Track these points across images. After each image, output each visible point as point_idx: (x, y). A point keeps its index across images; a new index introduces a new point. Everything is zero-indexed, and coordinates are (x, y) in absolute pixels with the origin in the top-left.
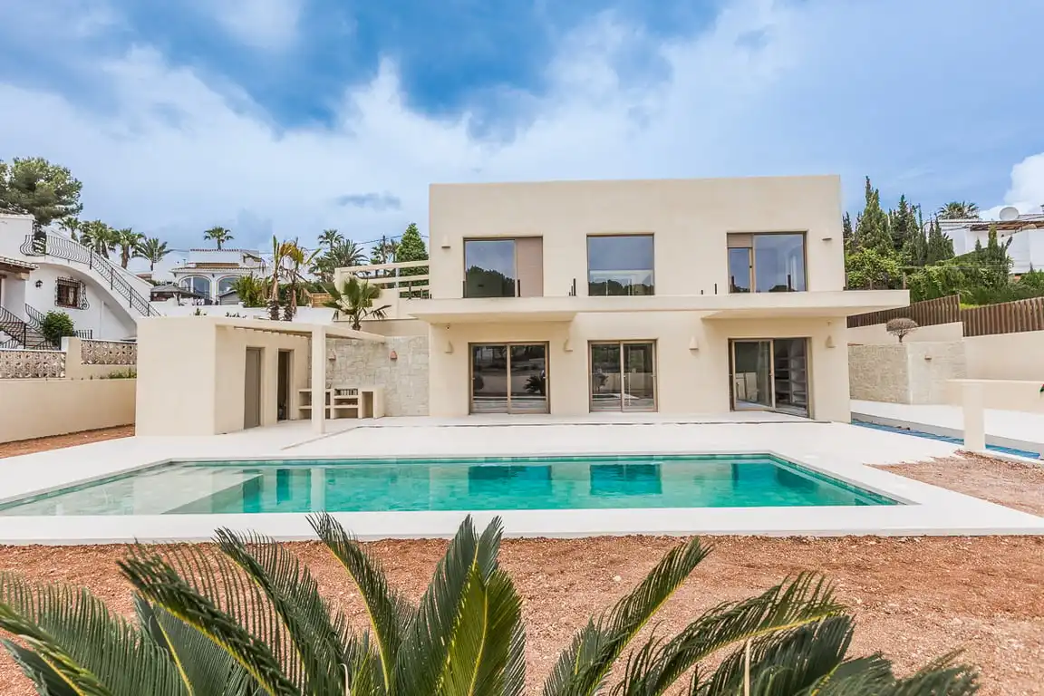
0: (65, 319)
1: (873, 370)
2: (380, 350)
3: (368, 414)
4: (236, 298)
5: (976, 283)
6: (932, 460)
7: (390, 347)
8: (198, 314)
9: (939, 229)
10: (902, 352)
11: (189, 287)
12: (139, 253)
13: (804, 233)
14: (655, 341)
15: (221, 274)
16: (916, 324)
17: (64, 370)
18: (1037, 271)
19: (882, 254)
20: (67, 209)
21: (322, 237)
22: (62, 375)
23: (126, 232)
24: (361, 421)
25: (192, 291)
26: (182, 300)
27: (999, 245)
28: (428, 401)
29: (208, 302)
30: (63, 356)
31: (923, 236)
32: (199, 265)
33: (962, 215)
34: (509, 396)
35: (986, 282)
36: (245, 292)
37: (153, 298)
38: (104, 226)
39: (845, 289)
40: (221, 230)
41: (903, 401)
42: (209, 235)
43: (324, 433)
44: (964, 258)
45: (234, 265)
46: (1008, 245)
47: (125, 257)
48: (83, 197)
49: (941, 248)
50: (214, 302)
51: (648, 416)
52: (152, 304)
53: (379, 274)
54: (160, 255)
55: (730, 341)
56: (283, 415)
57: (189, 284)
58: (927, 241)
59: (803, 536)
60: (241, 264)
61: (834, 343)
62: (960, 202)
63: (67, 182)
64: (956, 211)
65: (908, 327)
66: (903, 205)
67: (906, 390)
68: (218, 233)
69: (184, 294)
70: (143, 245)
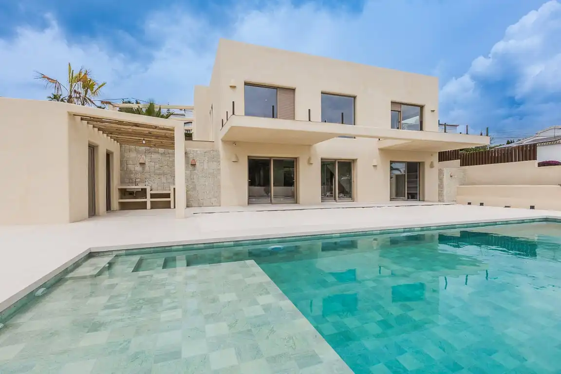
7: (191, 156)
13: (422, 106)
28: (219, 196)
34: (272, 192)
55: (390, 162)
61: (433, 166)
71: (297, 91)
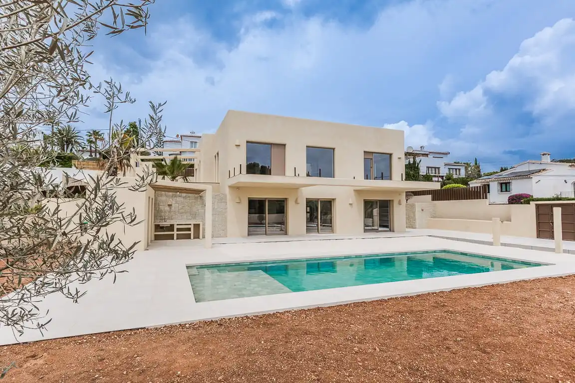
3: (197, 236)
10: (413, 207)
13: (391, 155)
14: (334, 199)
16: (413, 195)
24: (192, 241)
28: (226, 229)
34: (267, 226)
41: (412, 227)
55: (365, 200)
61: (401, 202)
67: (414, 223)
71: (286, 146)
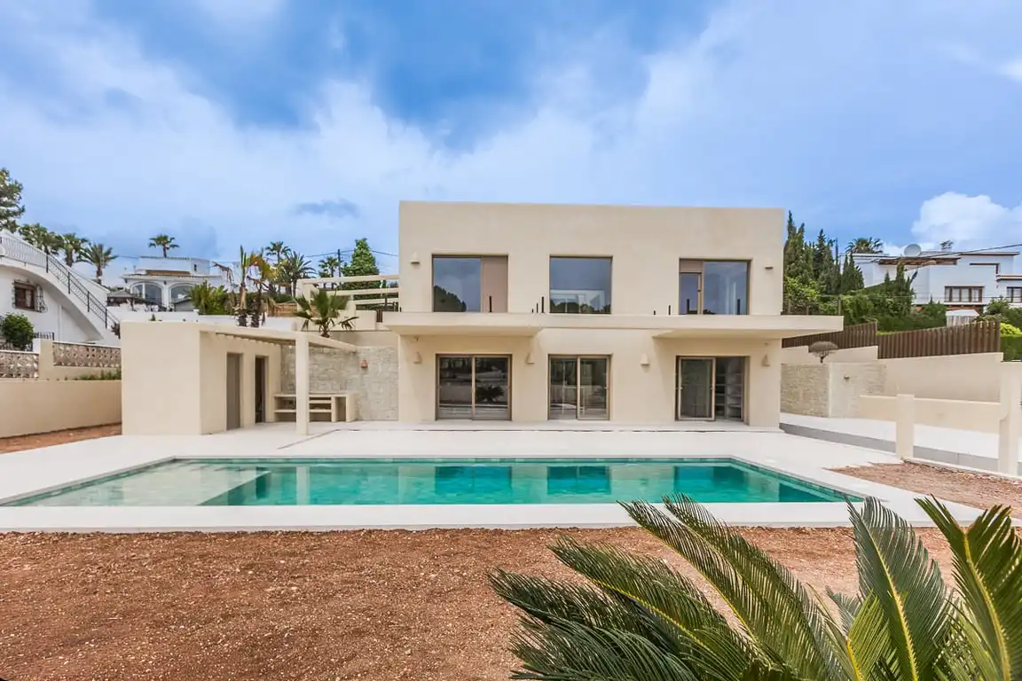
0: (23, 321)
1: (796, 388)
2: (351, 358)
3: (341, 417)
4: (191, 305)
5: (883, 312)
6: (870, 465)
7: (362, 356)
8: (154, 319)
9: (852, 262)
10: (824, 371)
11: (141, 294)
12: (83, 258)
13: (749, 262)
14: (610, 356)
15: (173, 281)
16: (836, 347)
17: (37, 370)
18: (937, 302)
19: (804, 283)
20: (8, 211)
21: (269, 248)
22: (36, 375)
23: (69, 237)
24: (334, 425)
25: (144, 297)
26: (135, 306)
27: (906, 278)
28: (397, 407)
29: (162, 309)
30: (35, 357)
31: (838, 267)
32: (149, 272)
33: (868, 251)
34: (474, 404)
35: (892, 311)
36: (200, 299)
37: (109, 303)
38: (45, 230)
39: (782, 314)
40: (165, 238)
41: (822, 414)
42: (153, 242)
43: (307, 434)
44: (874, 289)
45: (186, 274)
46: (913, 278)
47: (69, 261)
48: (24, 200)
49: (853, 278)
50: (168, 309)
51: (603, 424)
52: (108, 308)
53: (327, 286)
54: (105, 261)
55: (678, 357)
56: (260, 418)
57: (141, 290)
58: (842, 272)
59: (802, 527)
60: (193, 273)
61: (770, 361)
62: (866, 237)
63: (7, 183)
64: (863, 246)
65: (830, 349)
66: (821, 239)
67: (825, 405)
68: (162, 240)
69: (136, 300)
70: (86, 250)
71: (509, 258)
